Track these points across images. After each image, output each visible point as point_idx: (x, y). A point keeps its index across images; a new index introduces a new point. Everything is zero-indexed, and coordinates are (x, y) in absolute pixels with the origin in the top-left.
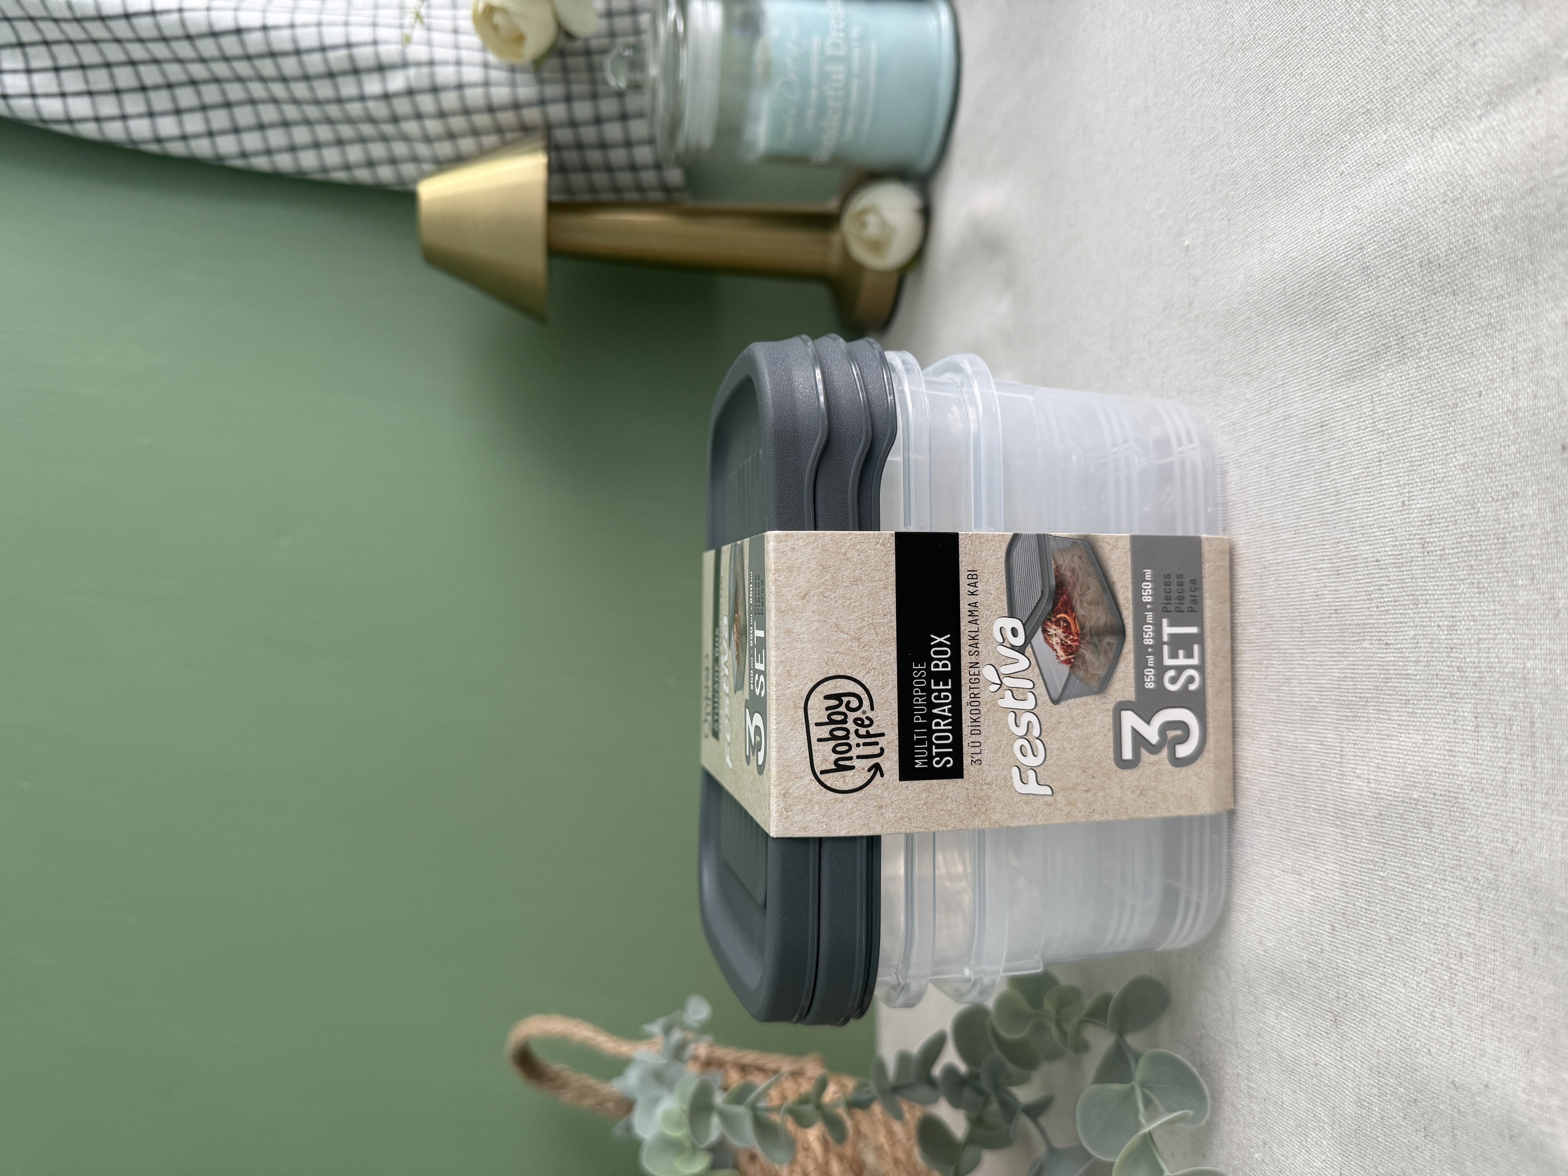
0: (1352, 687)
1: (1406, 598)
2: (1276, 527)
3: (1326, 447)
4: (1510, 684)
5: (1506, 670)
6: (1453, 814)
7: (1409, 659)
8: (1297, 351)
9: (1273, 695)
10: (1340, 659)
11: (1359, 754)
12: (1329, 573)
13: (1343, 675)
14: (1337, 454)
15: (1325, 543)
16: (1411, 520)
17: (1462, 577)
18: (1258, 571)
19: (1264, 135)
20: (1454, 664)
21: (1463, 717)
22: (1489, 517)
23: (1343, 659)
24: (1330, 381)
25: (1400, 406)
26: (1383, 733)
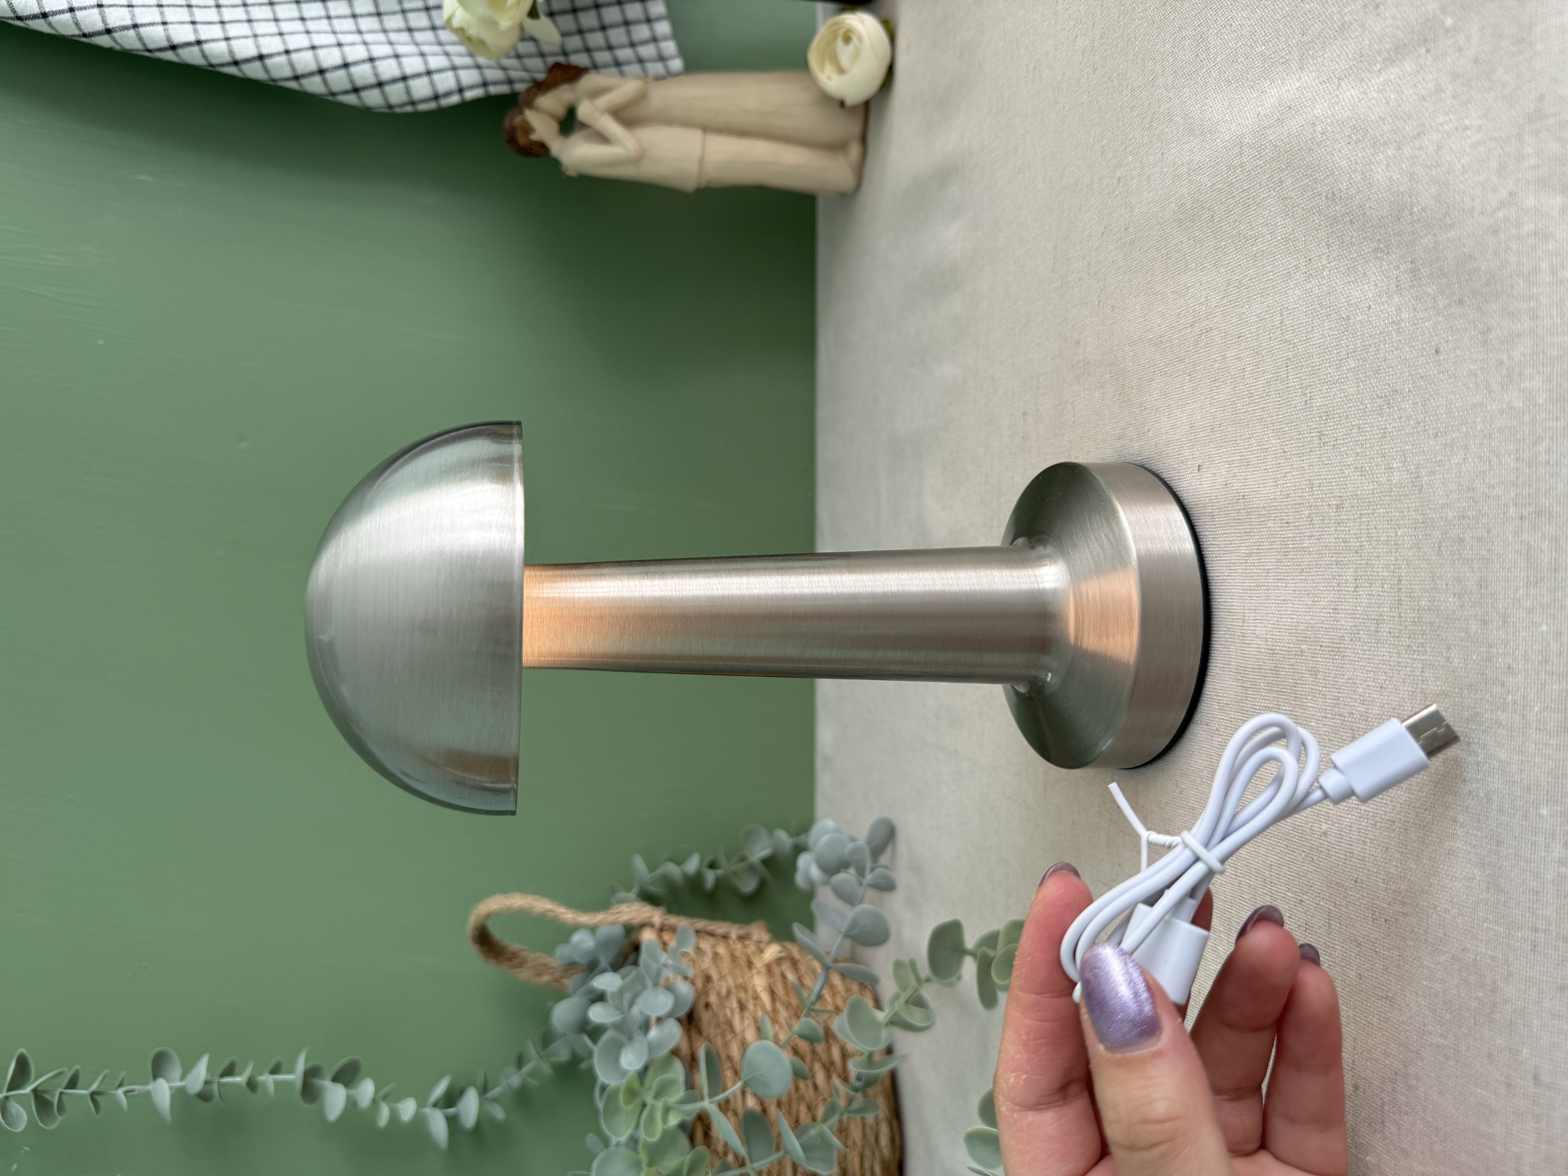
4: (1385, 550)
5: (1382, 539)
6: (1335, 661)
17: (1349, 463)
21: (1346, 580)
22: (1374, 411)
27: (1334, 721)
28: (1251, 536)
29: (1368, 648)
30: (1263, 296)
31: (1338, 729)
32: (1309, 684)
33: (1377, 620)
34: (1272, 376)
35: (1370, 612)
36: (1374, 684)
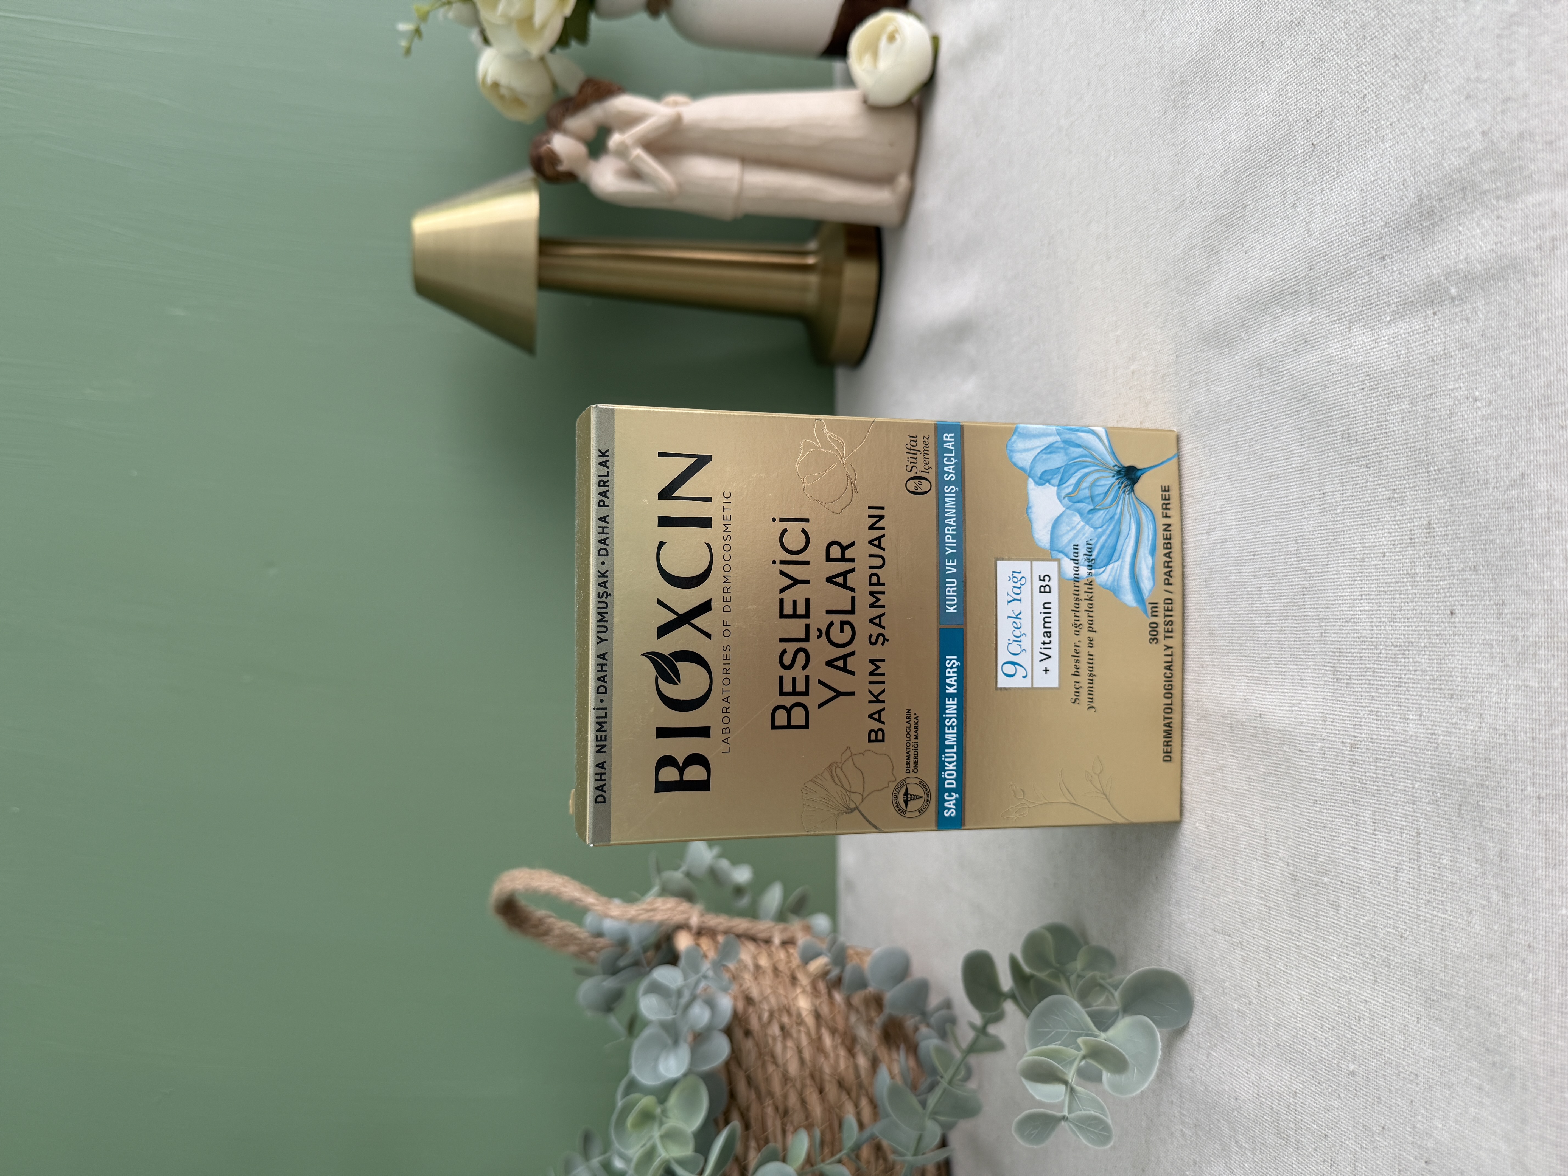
0: (1276, 782)
3: (1257, 573)
4: (1402, 799)
6: (1355, 900)
13: (1268, 771)
14: (1267, 582)
21: (1364, 821)
27: (1356, 960)
28: (1268, 756)
29: (1388, 894)
30: (1278, 519)
31: (1359, 969)
32: (1331, 918)
33: (1397, 868)
34: (1288, 600)
35: (1389, 858)
36: (1394, 931)
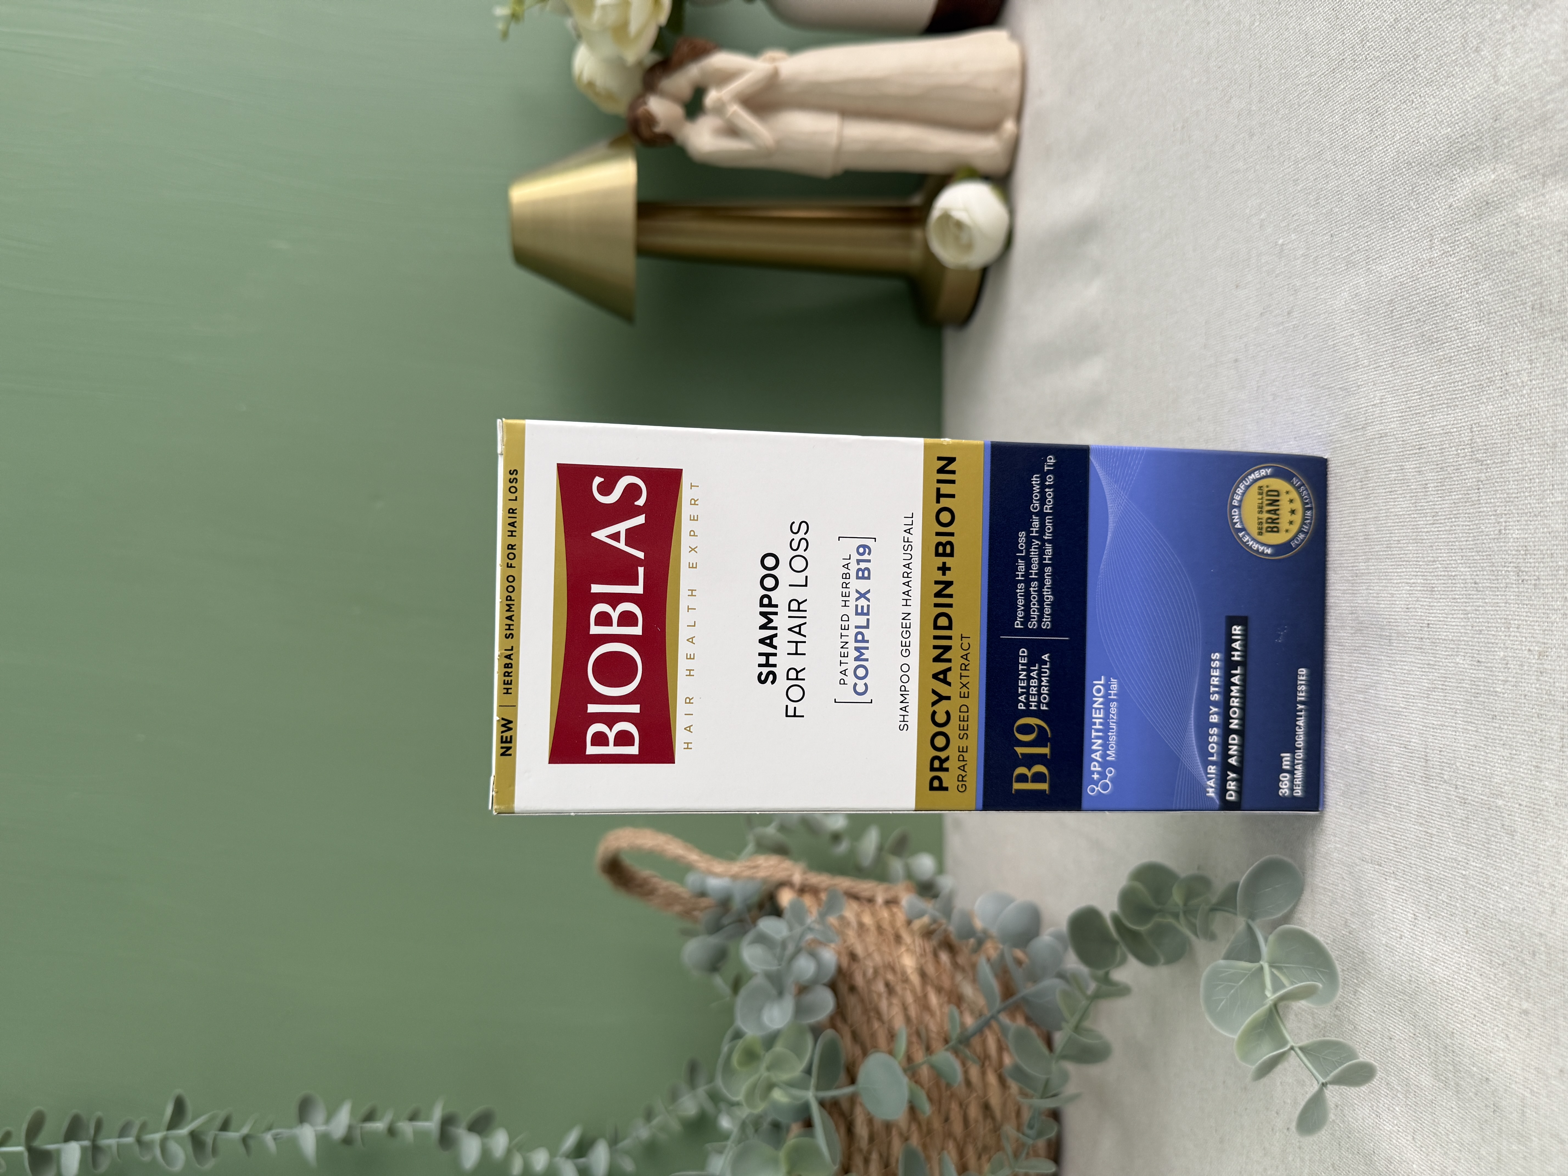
0: (1442, 698)
1: (1499, 621)
2: (1368, 539)
3: (1423, 469)
7: (1498, 678)
8: (1398, 373)
9: (1361, 697)
10: (1430, 670)
11: (1445, 761)
12: (1422, 589)
13: (1433, 686)
14: (1435, 478)
15: (1419, 559)
16: (1507, 548)
18: (1350, 578)
19: (1372, 156)
20: (1542, 686)
23: (1434, 671)
24: (1431, 406)
25: (1498, 439)
26: (1471, 743)
